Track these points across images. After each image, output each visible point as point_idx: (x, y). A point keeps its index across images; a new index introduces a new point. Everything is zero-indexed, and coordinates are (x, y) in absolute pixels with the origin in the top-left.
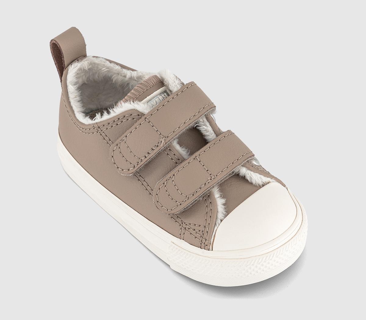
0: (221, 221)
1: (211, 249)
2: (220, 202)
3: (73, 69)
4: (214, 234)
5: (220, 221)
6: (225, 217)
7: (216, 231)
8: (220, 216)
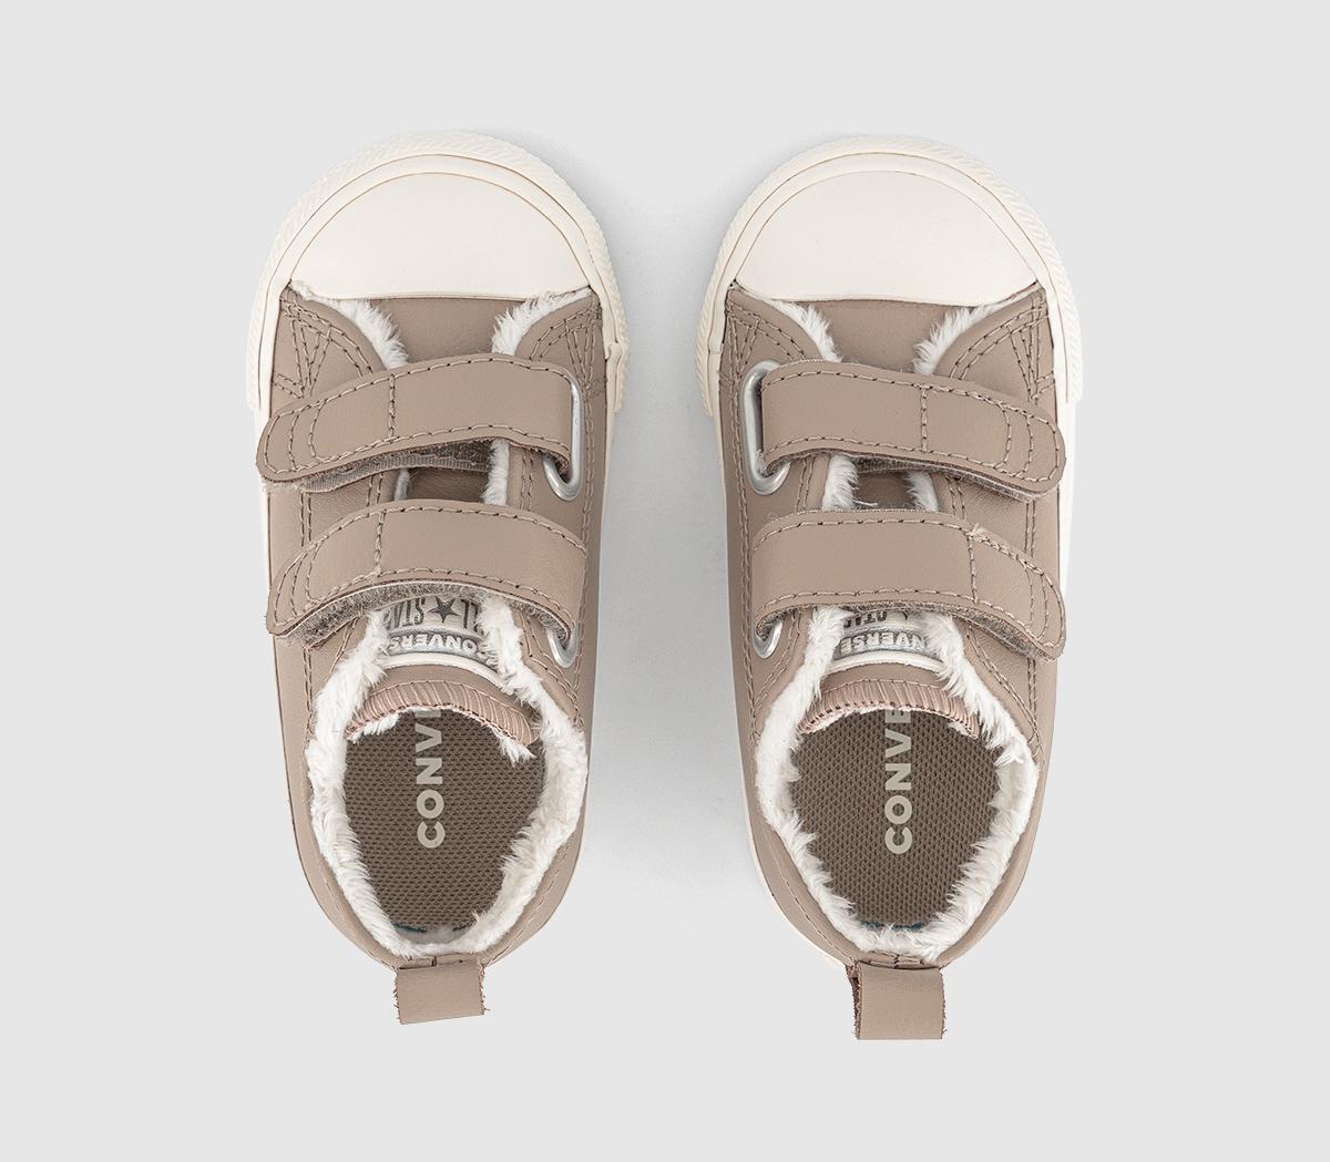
0: (972, 309)
1: (1036, 287)
2: (934, 351)
3: (931, 945)
4: (1010, 302)
5: (976, 312)
6: (959, 307)
7: (999, 303)
8: (964, 322)
